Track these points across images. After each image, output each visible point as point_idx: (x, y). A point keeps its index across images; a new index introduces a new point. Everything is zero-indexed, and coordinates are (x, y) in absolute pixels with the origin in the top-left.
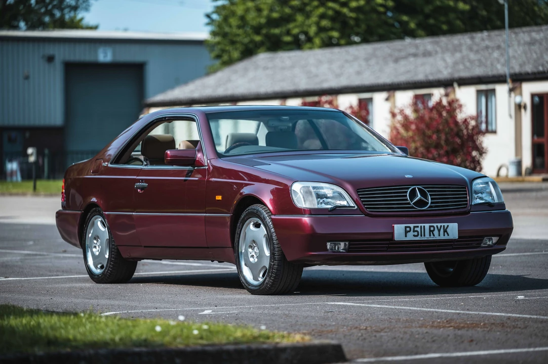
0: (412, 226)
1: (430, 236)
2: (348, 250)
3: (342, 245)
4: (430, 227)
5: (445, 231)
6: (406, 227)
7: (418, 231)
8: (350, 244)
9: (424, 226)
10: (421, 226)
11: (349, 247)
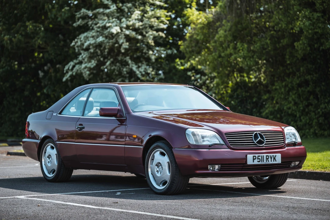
0: (257, 155)
1: (266, 161)
2: (220, 170)
3: (217, 167)
4: (267, 156)
5: (274, 159)
6: (254, 156)
7: (260, 159)
8: (221, 167)
9: (263, 156)
10: (262, 156)
11: (221, 168)
